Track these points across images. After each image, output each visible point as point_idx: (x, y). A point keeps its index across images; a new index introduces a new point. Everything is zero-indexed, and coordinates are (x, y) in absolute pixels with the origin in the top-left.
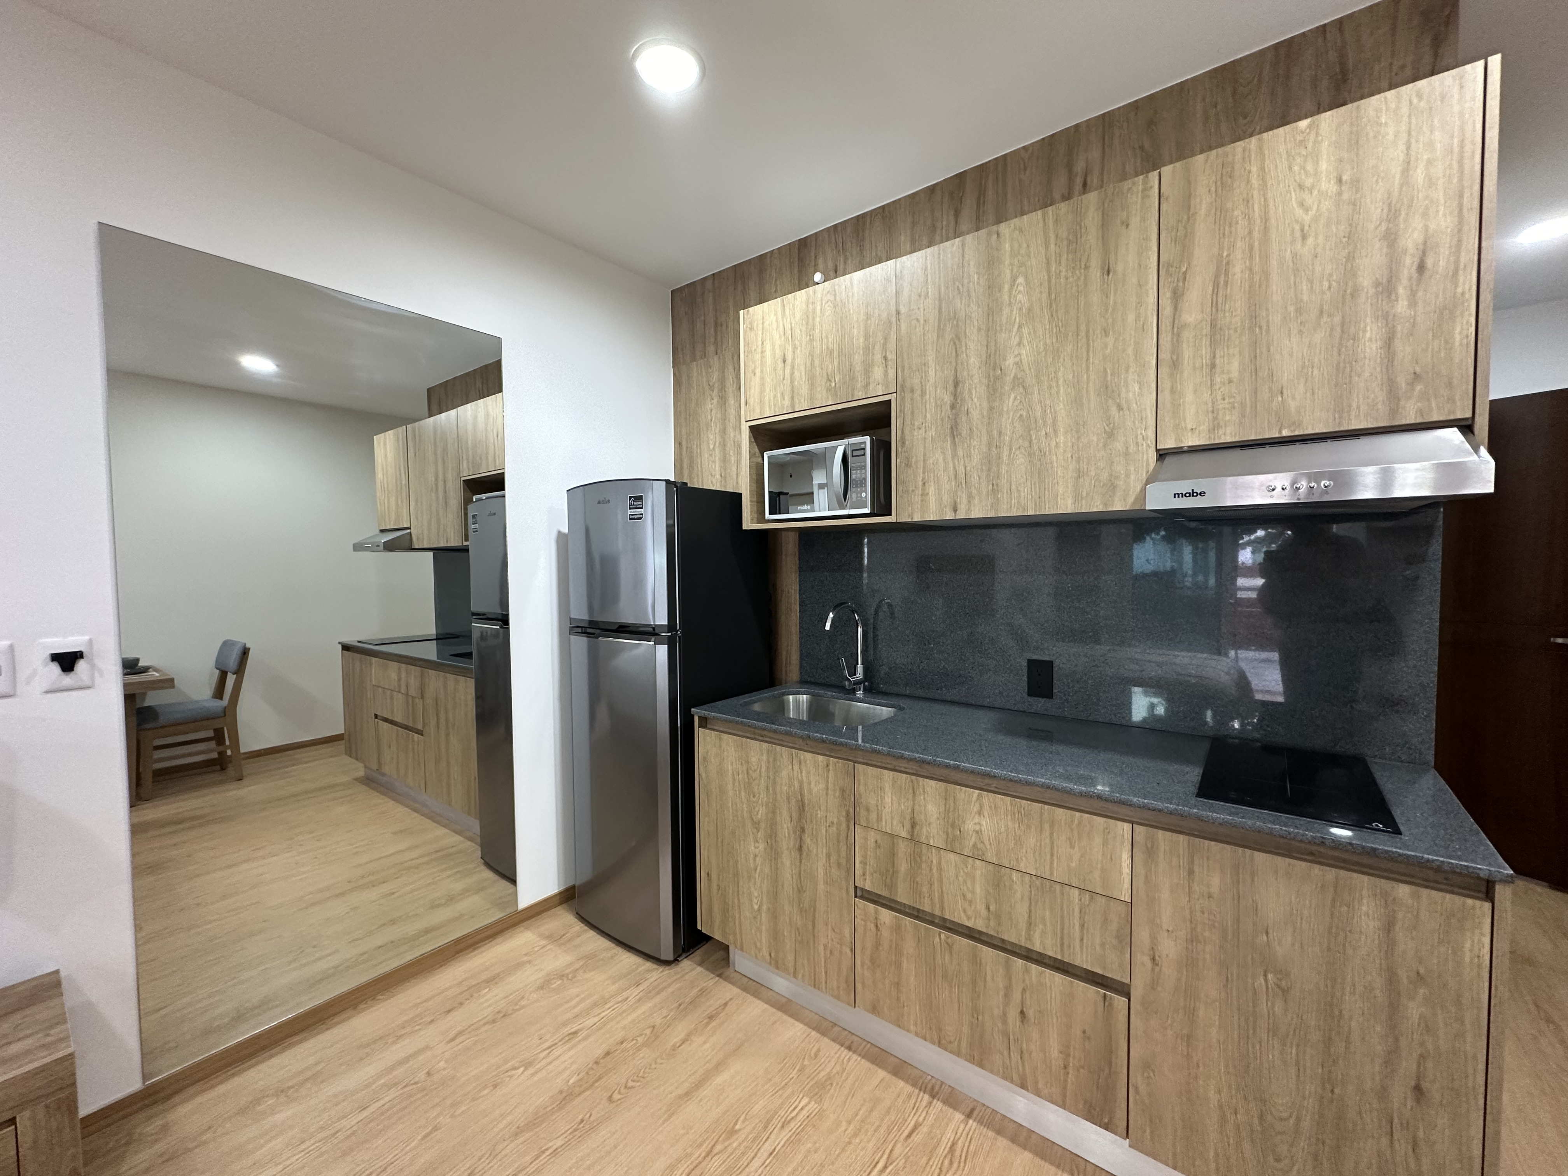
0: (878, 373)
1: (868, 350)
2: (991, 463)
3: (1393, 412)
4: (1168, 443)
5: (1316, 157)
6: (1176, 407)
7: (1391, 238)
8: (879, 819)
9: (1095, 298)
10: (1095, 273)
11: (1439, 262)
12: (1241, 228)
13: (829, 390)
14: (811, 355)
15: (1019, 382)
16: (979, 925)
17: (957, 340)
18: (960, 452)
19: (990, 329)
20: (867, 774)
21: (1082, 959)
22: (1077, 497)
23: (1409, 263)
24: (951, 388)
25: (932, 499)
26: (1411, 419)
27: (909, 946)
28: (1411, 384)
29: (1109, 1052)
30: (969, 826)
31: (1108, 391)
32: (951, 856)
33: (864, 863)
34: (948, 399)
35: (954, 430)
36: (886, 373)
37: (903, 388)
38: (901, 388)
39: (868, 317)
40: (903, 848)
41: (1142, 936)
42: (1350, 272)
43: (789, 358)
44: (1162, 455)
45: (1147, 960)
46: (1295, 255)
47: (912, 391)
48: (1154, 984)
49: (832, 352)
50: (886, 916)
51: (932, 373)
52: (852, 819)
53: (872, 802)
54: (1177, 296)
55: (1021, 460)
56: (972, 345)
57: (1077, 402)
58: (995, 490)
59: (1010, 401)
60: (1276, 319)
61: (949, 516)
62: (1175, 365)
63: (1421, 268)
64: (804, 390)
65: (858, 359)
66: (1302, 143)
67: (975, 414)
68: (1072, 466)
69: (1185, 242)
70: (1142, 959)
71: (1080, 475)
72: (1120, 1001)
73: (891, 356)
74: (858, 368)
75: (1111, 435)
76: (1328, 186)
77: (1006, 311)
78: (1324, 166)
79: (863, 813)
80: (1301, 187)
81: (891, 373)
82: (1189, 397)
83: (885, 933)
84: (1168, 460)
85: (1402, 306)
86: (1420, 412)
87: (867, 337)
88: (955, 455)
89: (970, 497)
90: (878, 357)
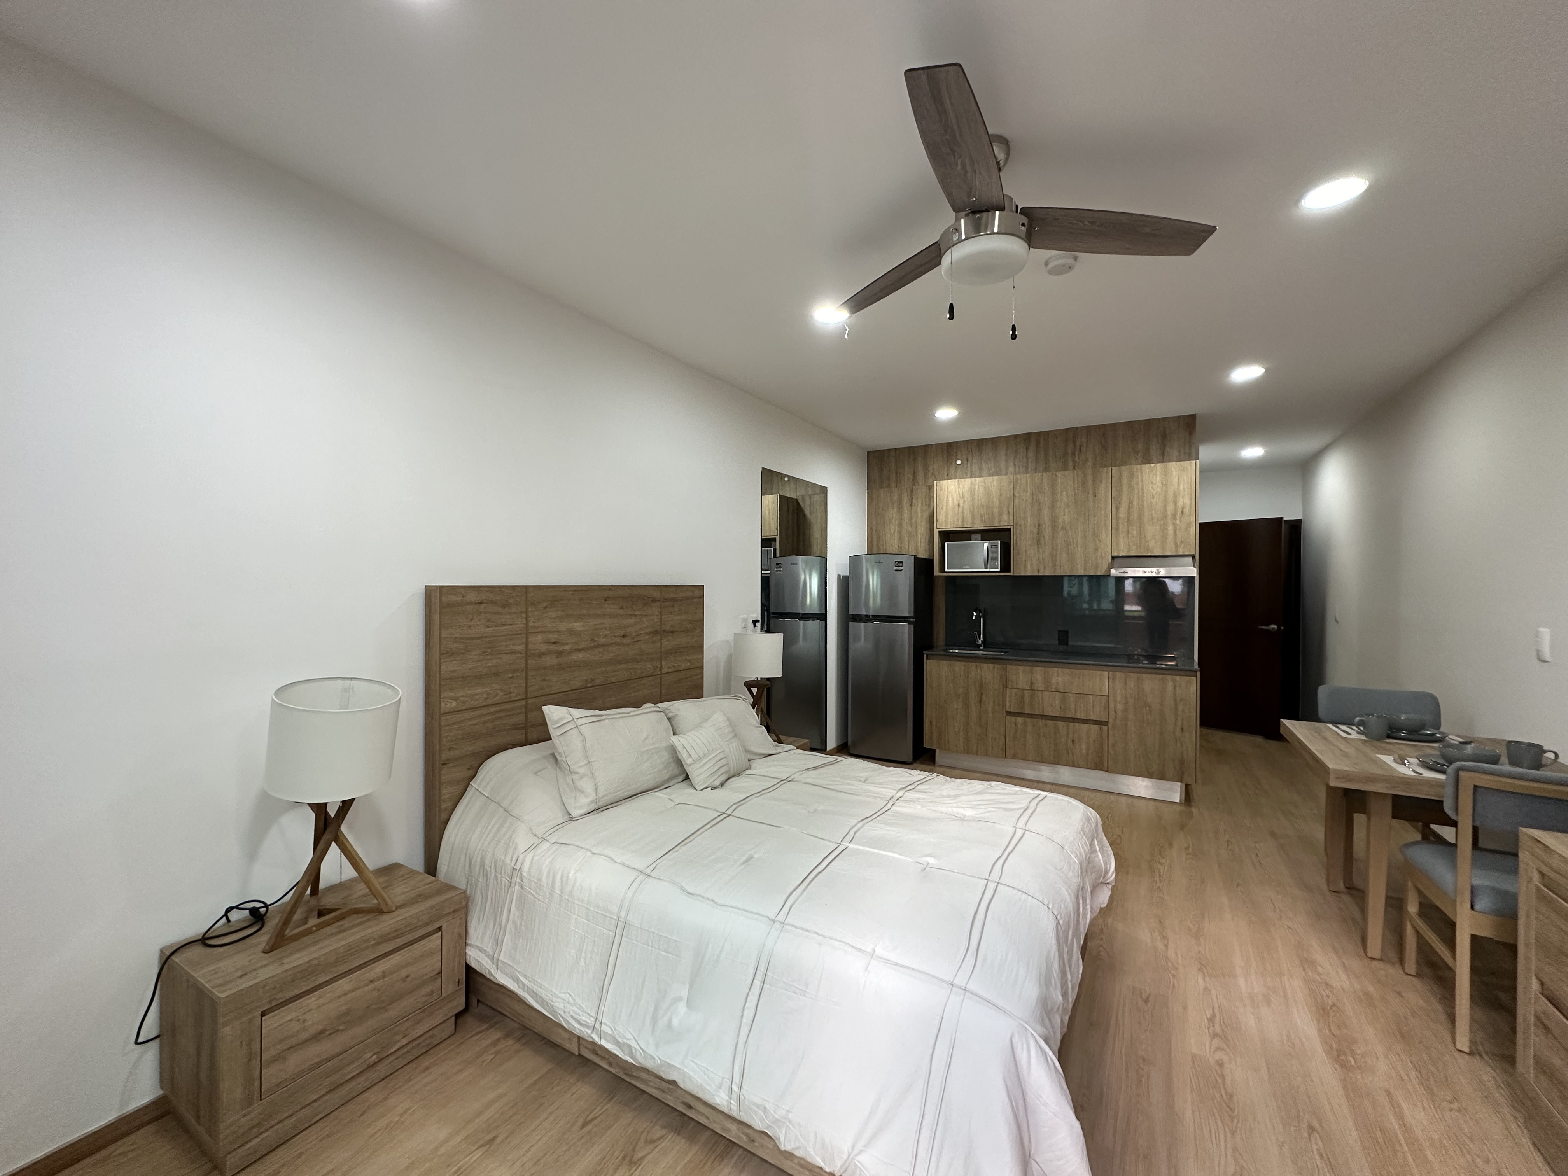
0: (1005, 517)
1: (1000, 507)
2: (1053, 556)
3: (1177, 551)
4: (1115, 554)
5: (1156, 475)
6: (1118, 543)
7: (1175, 503)
8: (1017, 684)
9: (1091, 504)
10: (1091, 496)
11: (1186, 511)
12: (1136, 491)
13: (981, 520)
14: (973, 506)
15: (1063, 528)
16: (1058, 714)
17: (1040, 510)
18: (1041, 550)
19: (1053, 507)
20: (1012, 669)
21: (1093, 718)
22: (1085, 570)
23: (1180, 510)
24: (1037, 527)
25: (1029, 567)
26: (1181, 553)
27: (1030, 728)
28: (1181, 544)
29: (1102, 744)
30: (1054, 681)
31: (1096, 535)
32: (1047, 693)
33: (1010, 702)
34: (1036, 531)
35: (1038, 542)
36: (1009, 518)
37: (1016, 524)
38: (1015, 524)
39: (1001, 495)
40: (1027, 694)
41: (1112, 705)
42: (1165, 510)
43: (961, 505)
44: (1113, 558)
45: (1113, 713)
46: (1151, 503)
47: (1020, 526)
48: (1115, 720)
49: (984, 506)
50: (1020, 720)
51: (1029, 520)
52: (1006, 686)
53: (1014, 678)
54: (1117, 508)
55: (1064, 555)
56: (1045, 512)
57: (1085, 537)
58: (1055, 565)
59: (1061, 534)
60: (1146, 520)
61: (1036, 574)
62: (1117, 529)
63: (1182, 512)
64: (970, 519)
65: (996, 510)
66: (1152, 471)
67: (1047, 538)
68: (1083, 558)
69: (1120, 491)
70: (1112, 713)
71: (1086, 562)
72: (1105, 728)
73: (1011, 511)
74: (996, 514)
75: (1096, 550)
76: (1159, 484)
77: (1059, 503)
78: (1158, 479)
79: (1010, 683)
80: (1152, 483)
81: (1011, 518)
82: (1121, 540)
83: (1019, 726)
84: (1116, 560)
85: (1178, 522)
86: (1183, 552)
87: (1000, 502)
88: (1039, 551)
89: (1045, 568)
90: (1005, 512)
